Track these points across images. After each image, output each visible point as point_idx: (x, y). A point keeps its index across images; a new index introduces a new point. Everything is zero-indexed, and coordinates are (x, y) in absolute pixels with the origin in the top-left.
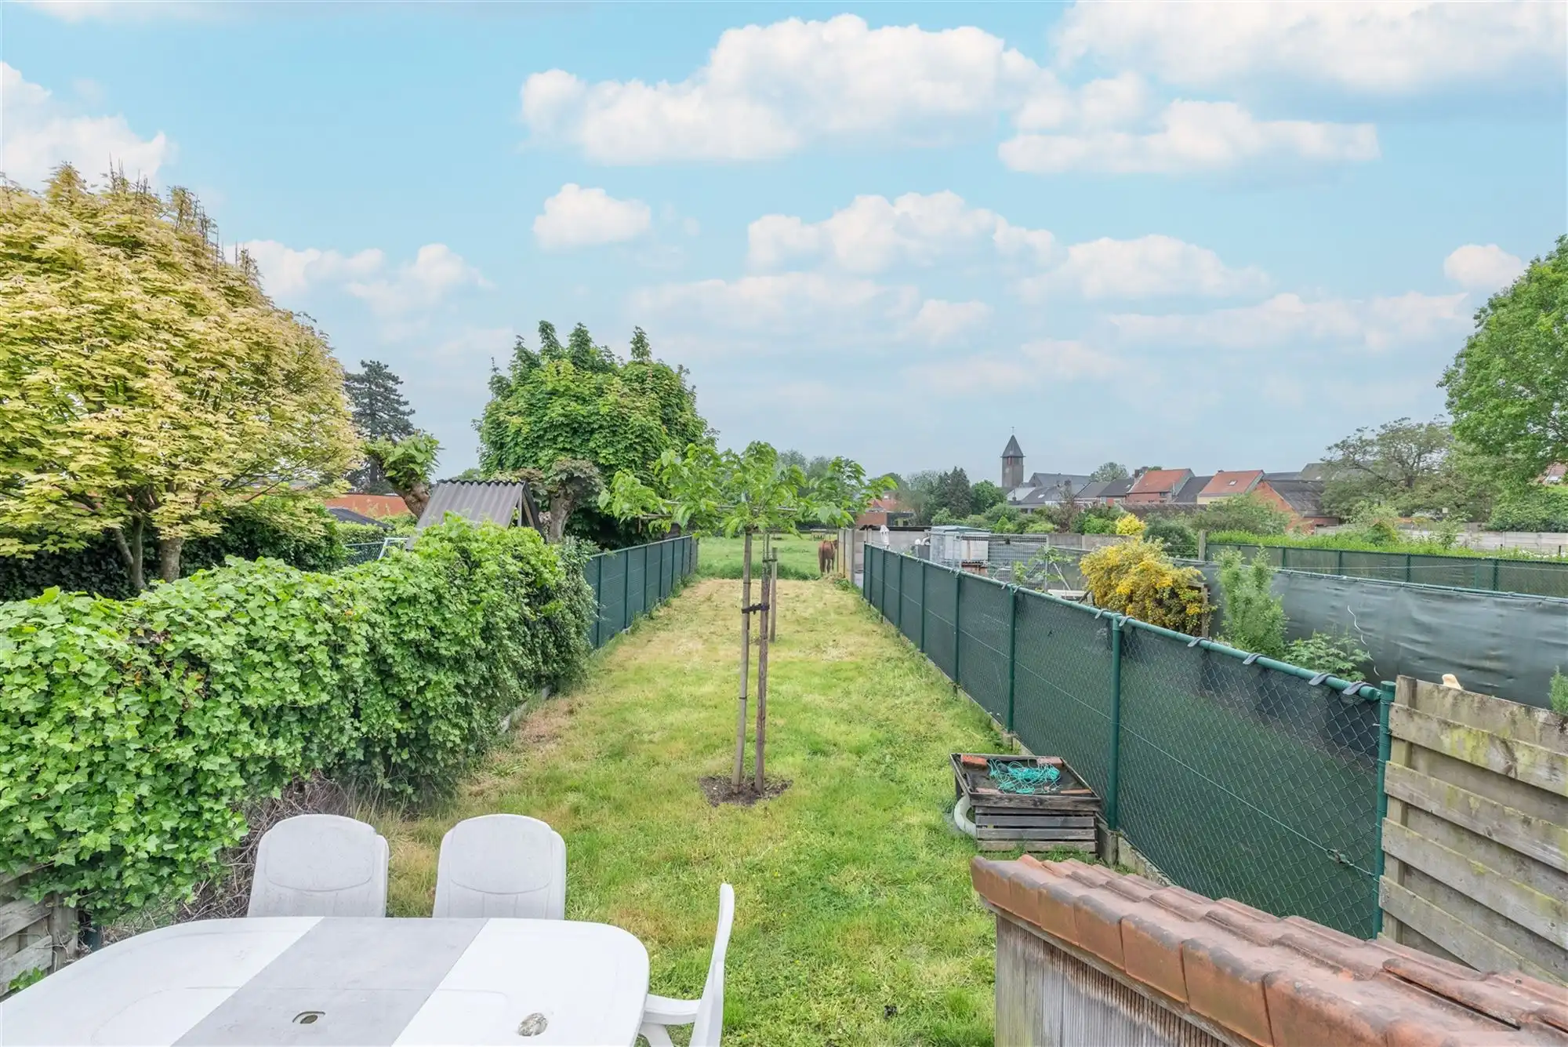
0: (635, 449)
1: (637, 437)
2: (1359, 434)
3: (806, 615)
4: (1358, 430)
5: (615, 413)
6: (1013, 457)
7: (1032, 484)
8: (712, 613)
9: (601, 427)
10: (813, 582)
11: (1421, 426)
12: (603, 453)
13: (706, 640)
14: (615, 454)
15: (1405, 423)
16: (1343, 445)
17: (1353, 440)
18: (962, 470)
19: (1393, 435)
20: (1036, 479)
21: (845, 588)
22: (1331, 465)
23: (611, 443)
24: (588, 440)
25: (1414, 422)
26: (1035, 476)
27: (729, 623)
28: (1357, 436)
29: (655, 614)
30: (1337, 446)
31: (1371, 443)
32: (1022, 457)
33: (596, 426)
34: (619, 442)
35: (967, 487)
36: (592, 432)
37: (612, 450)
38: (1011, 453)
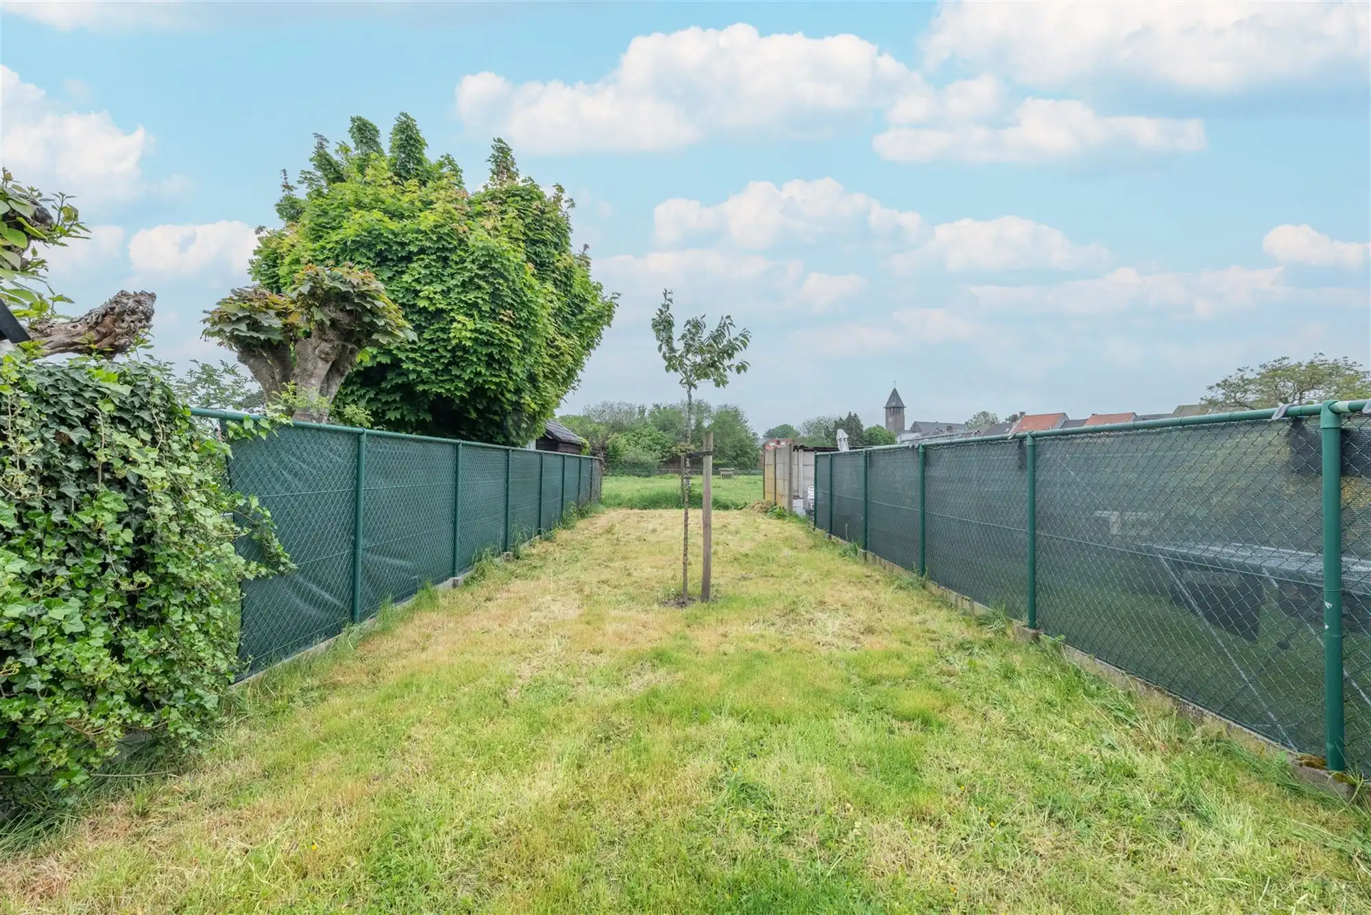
0: (479, 288)
1: (481, 268)
2: (1241, 374)
3: (744, 550)
4: (1239, 370)
5: (446, 230)
6: (895, 407)
7: (913, 430)
8: (608, 549)
9: (422, 251)
10: (735, 512)
11: (1300, 365)
12: (427, 290)
13: (589, 597)
14: (446, 293)
15: (1285, 362)
16: (1225, 384)
17: (1234, 380)
18: (856, 415)
19: (1275, 374)
20: (916, 427)
21: (780, 516)
22: (1212, 403)
23: (440, 278)
24: (403, 272)
25: (1293, 361)
26: (915, 424)
27: (630, 564)
28: (1239, 376)
29: (524, 549)
30: (1218, 385)
31: (1250, 382)
32: (903, 407)
33: (413, 248)
34: (452, 276)
35: (861, 430)
36: (408, 258)
37: (439, 288)
38: (893, 404)
